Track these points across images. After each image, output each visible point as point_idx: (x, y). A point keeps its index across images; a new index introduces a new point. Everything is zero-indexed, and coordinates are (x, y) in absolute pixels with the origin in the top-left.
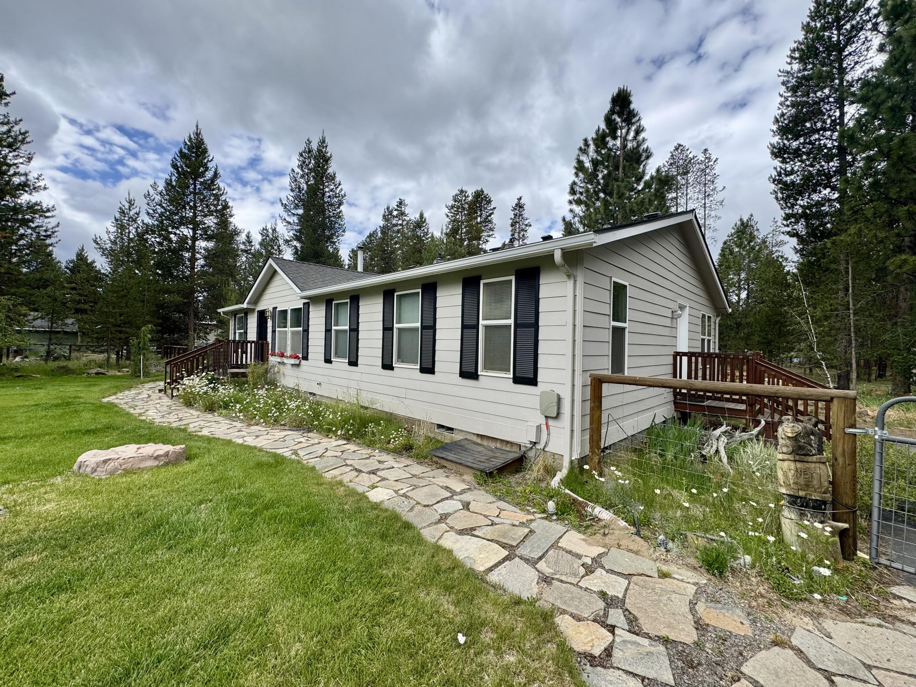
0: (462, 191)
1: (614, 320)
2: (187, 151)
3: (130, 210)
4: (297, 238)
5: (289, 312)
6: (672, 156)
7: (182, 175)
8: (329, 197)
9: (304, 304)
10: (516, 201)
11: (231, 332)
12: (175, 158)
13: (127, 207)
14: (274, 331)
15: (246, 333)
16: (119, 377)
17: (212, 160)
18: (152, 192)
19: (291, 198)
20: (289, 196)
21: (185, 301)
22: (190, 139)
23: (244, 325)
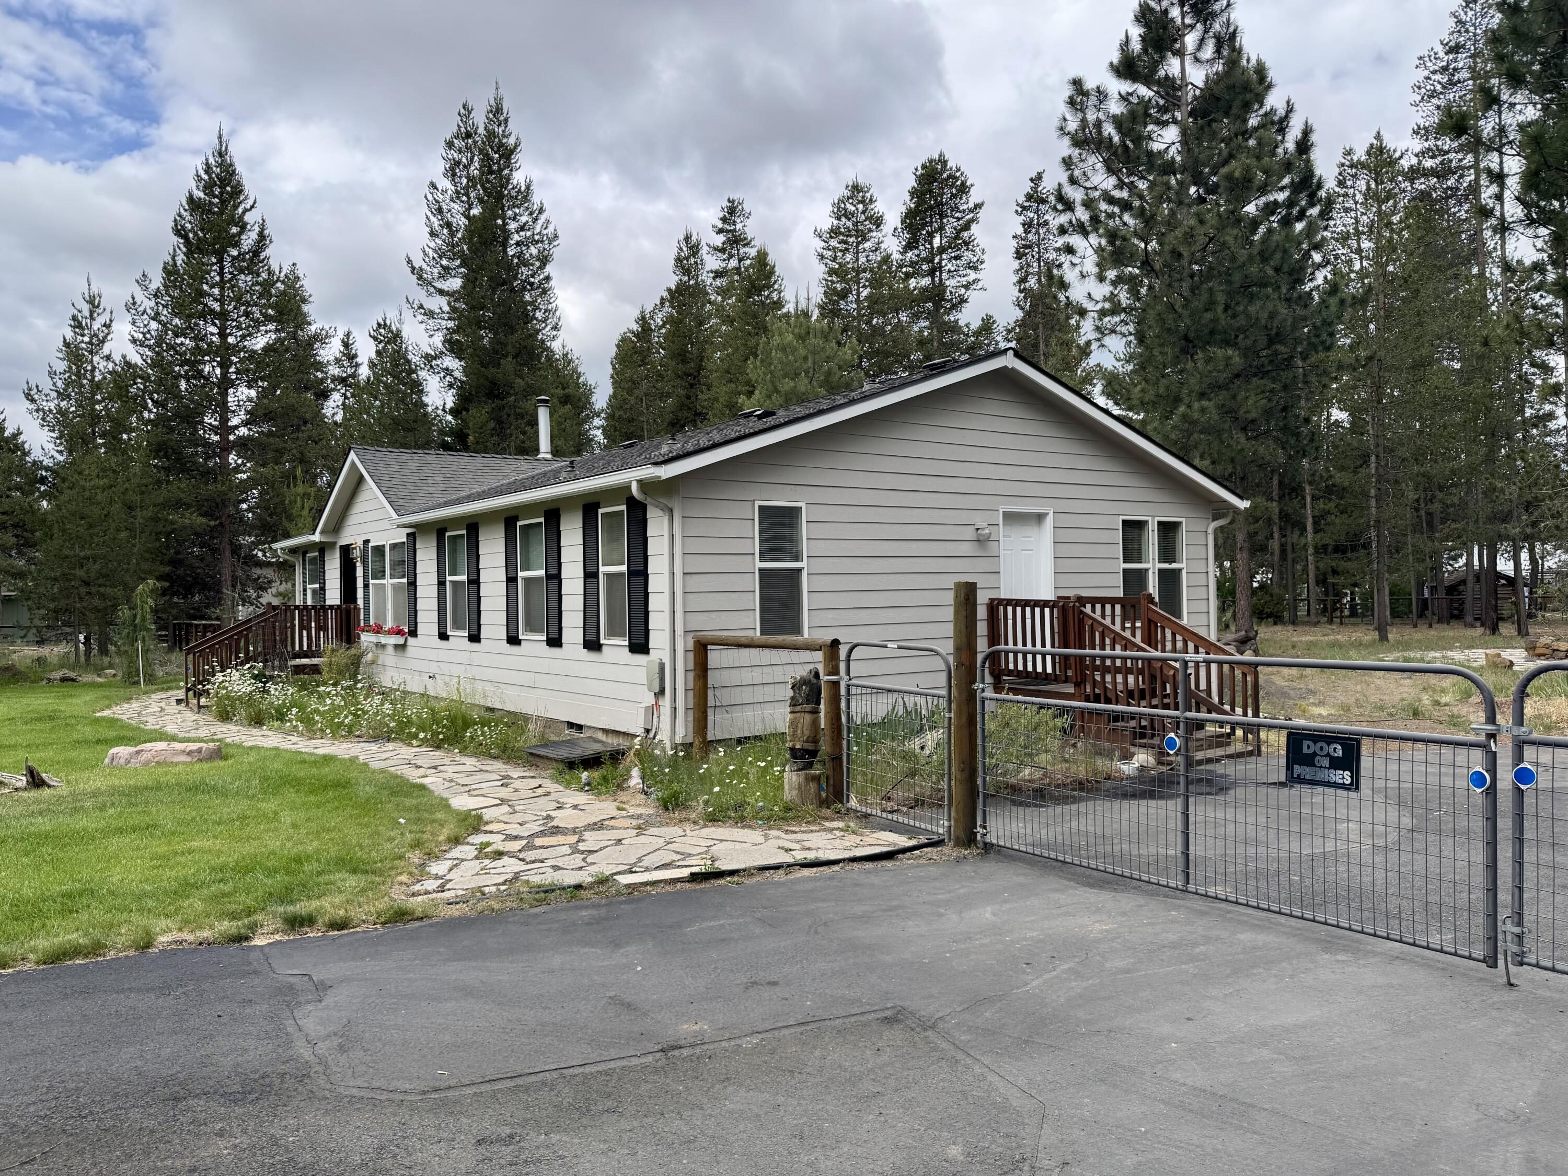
0: (856, 188)
1: (761, 560)
2: (202, 195)
3: (92, 318)
4: (454, 347)
5: (387, 549)
6: (1460, 22)
7: (193, 248)
8: (518, 244)
9: (408, 535)
10: (1027, 187)
11: (299, 588)
12: (180, 215)
13: (88, 315)
14: (366, 586)
15: (323, 589)
16: (100, 685)
17: (252, 207)
18: (140, 297)
19: (431, 253)
20: (427, 249)
21: (213, 523)
22: (208, 170)
23: (319, 576)
